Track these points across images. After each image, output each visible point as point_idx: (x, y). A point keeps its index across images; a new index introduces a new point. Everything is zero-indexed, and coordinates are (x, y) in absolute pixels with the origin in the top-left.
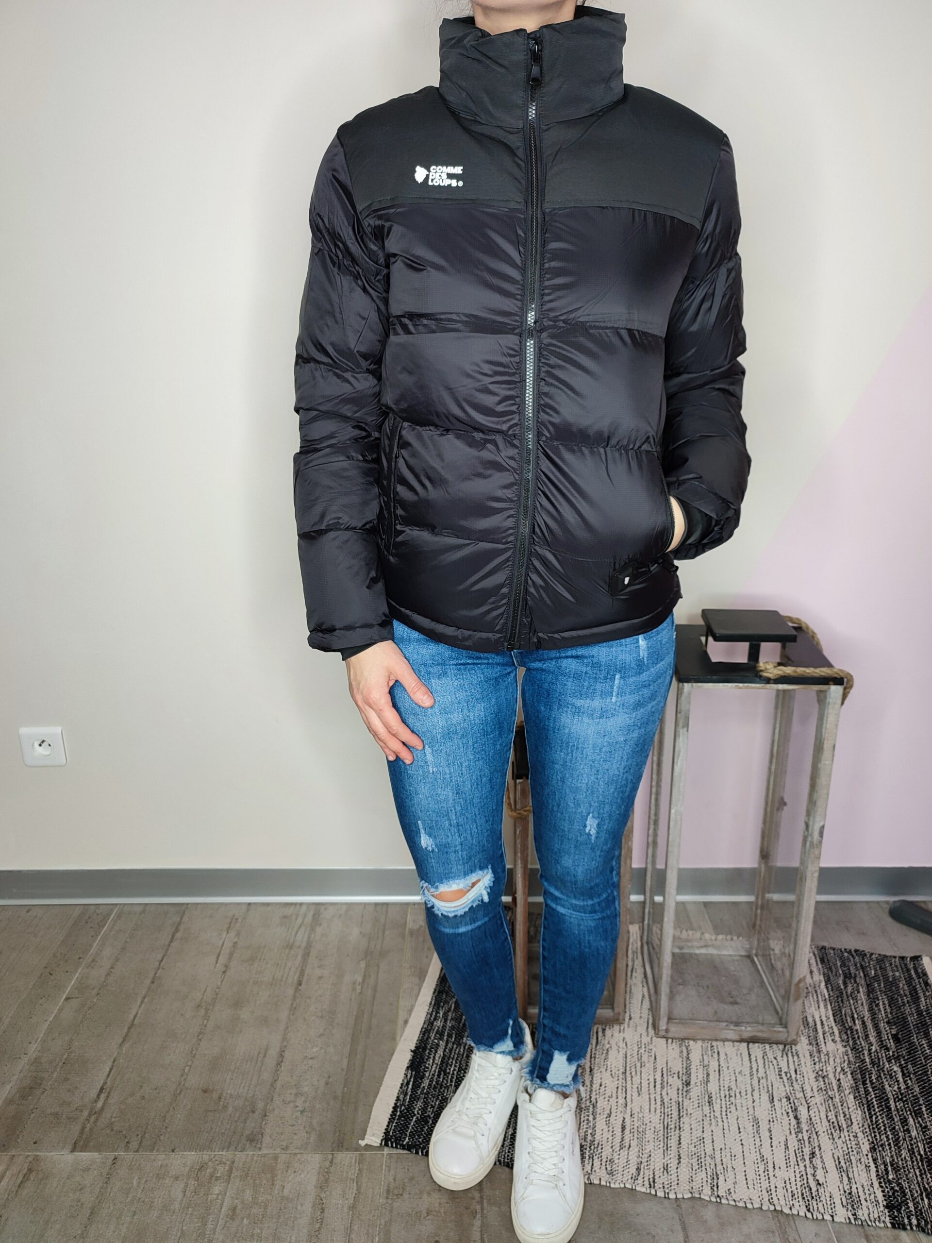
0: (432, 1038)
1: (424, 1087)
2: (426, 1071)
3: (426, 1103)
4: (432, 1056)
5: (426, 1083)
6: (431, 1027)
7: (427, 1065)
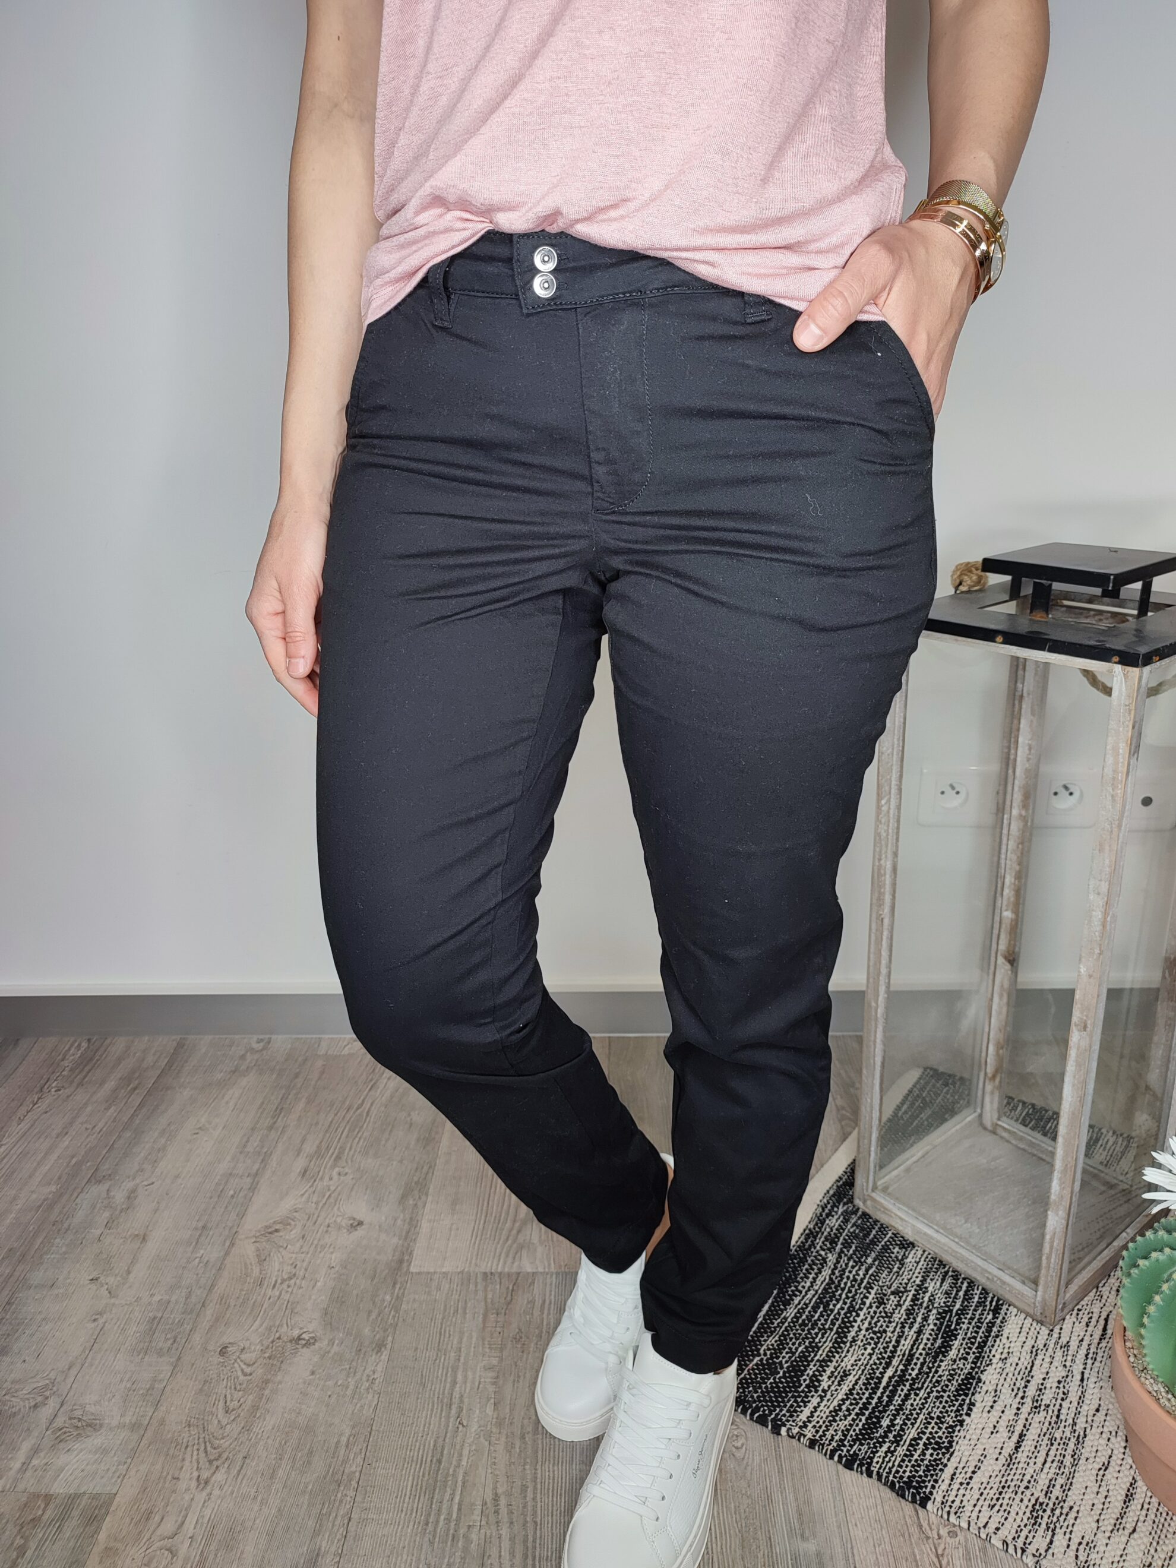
0: (818, 1248)
1: (786, 1318)
2: (796, 1296)
3: (782, 1343)
4: (811, 1276)
5: (790, 1312)
6: (820, 1228)
7: (800, 1288)
